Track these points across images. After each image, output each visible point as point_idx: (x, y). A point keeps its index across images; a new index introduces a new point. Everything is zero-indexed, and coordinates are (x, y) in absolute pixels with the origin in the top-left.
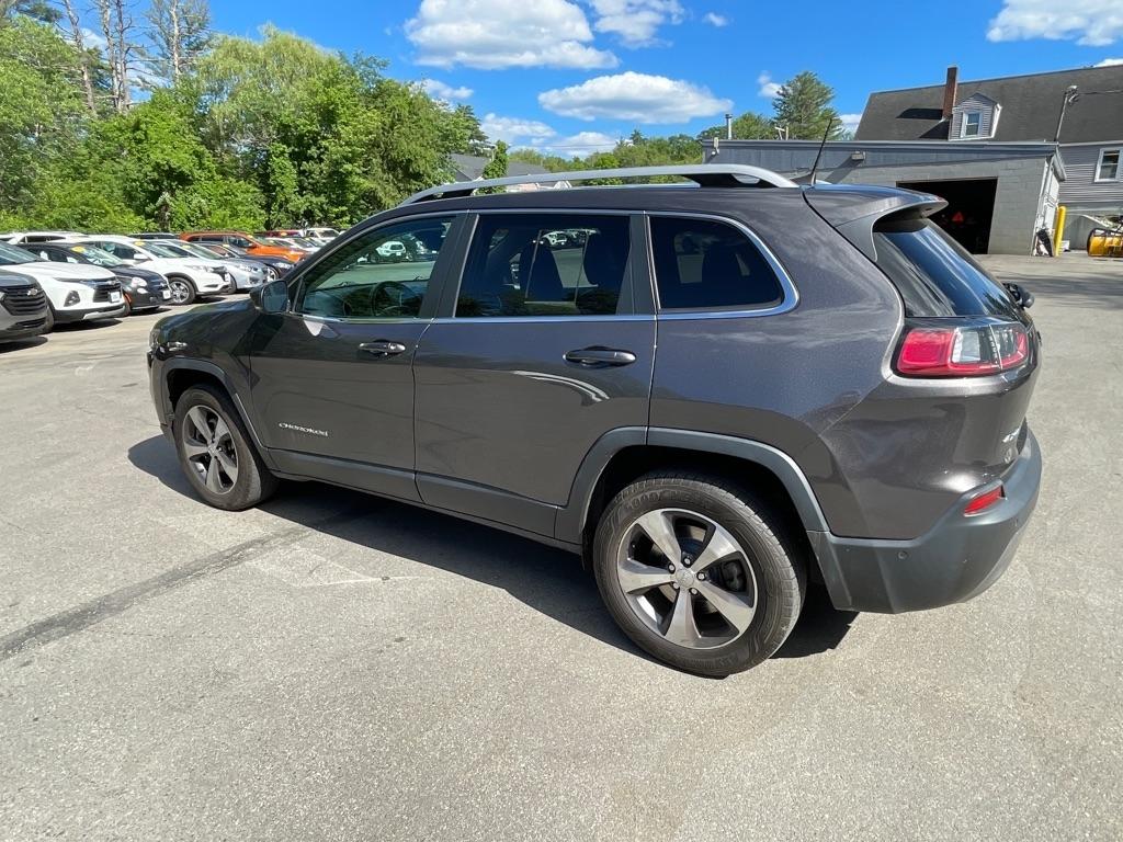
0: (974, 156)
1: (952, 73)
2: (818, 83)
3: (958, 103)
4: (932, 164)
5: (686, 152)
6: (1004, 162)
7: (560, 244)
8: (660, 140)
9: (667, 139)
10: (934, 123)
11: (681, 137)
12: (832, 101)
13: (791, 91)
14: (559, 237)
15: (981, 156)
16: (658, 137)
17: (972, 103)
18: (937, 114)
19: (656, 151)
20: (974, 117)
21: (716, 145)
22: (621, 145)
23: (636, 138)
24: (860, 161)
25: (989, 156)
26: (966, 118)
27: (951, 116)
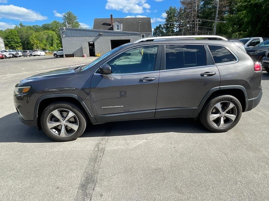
0: (125, 35)
1: (111, 16)
2: (73, 14)
3: (114, 23)
4: (117, 36)
5: (39, 30)
6: (131, 36)
7: (10, 56)
8: (30, 26)
9: (32, 26)
10: (110, 27)
11: (36, 26)
12: (77, 19)
13: (66, 16)
14: (9, 54)
15: (126, 35)
16: (29, 25)
17: (117, 23)
18: (110, 25)
19: (29, 29)
20: (118, 26)
21: (64, 29)
22: (16, 27)
23: (21, 25)
24: (102, 35)
25: (128, 35)
26: (116, 26)
27: (113, 25)
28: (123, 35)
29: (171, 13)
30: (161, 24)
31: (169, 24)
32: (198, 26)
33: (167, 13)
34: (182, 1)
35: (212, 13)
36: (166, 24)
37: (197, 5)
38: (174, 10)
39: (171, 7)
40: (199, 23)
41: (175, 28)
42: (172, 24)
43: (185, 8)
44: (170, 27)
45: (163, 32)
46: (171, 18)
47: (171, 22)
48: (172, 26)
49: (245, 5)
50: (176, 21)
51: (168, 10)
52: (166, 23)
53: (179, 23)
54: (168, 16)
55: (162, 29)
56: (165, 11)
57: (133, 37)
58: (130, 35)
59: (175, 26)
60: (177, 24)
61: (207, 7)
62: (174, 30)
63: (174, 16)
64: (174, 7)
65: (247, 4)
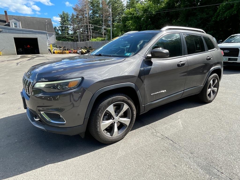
1: (6, 12)
3: (10, 20)
4: (21, 33)
10: (6, 24)
18: (5, 22)
20: (16, 23)
24: (2, 31)
25: (34, 33)
26: (13, 24)
27: (9, 23)
28: (28, 32)
29: (64, 17)
30: (56, 26)
31: (63, 26)
32: (91, 31)
33: (61, 16)
34: (74, 8)
35: (99, 20)
36: (61, 27)
37: (87, 12)
38: (67, 15)
39: (63, 12)
40: (92, 27)
41: (70, 31)
42: (66, 27)
43: (77, 14)
44: (64, 30)
45: (59, 34)
46: (65, 21)
47: (65, 25)
48: (67, 29)
49: (131, 17)
50: (70, 25)
51: (62, 14)
52: (61, 25)
53: (73, 27)
54: (62, 19)
55: (58, 30)
56: (59, 15)
57: (40, 35)
58: (37, 33)
59: (69, 29)
60: (71, 27)
61: (95, 15)
62: (69, 32)
63: (68, 20)
64: (67, 12)
65: (132, 16)
